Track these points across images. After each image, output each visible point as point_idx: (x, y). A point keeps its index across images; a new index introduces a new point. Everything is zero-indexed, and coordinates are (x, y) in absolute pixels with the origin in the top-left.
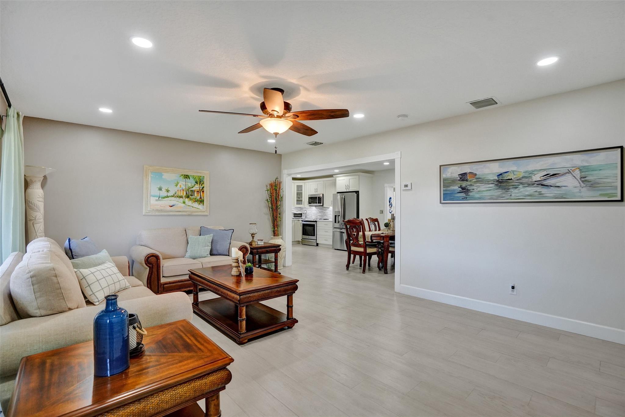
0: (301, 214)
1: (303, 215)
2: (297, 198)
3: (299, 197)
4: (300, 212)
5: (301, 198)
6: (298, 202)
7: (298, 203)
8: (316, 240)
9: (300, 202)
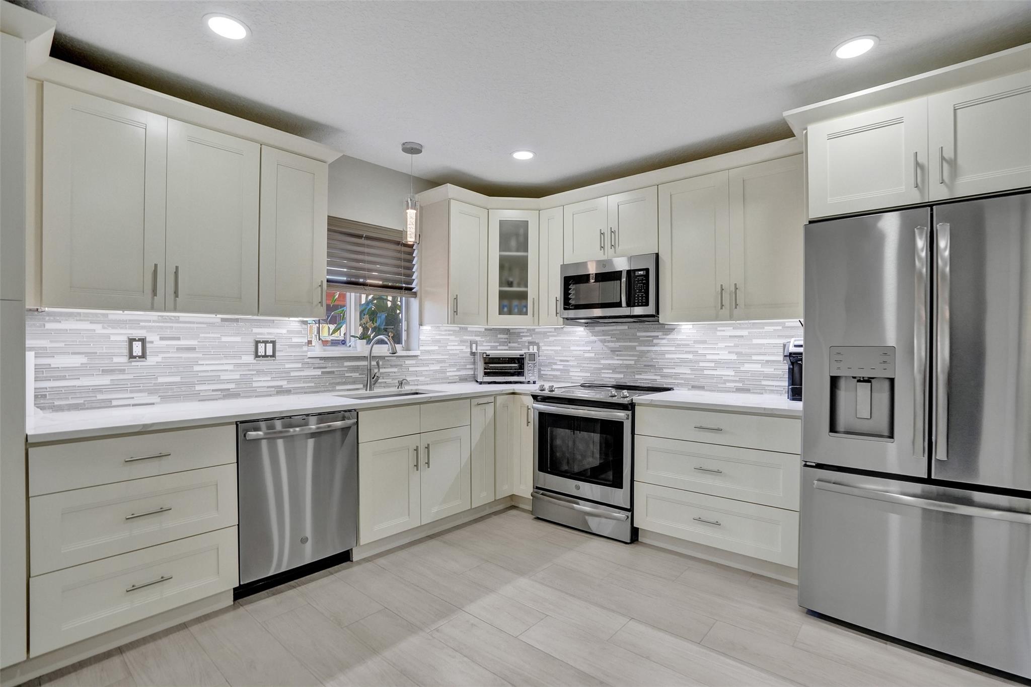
0: (520, 361)
1: (528, 365)
2: (501, 285)
3: (511, 279)
4: (515, 353)
5: (519, 285)
6: (506, 302)
7: (506, 309)
8: (631, 510)
9: (515, 303)
